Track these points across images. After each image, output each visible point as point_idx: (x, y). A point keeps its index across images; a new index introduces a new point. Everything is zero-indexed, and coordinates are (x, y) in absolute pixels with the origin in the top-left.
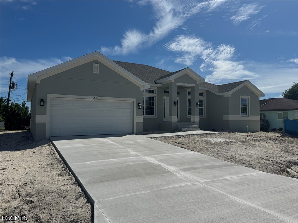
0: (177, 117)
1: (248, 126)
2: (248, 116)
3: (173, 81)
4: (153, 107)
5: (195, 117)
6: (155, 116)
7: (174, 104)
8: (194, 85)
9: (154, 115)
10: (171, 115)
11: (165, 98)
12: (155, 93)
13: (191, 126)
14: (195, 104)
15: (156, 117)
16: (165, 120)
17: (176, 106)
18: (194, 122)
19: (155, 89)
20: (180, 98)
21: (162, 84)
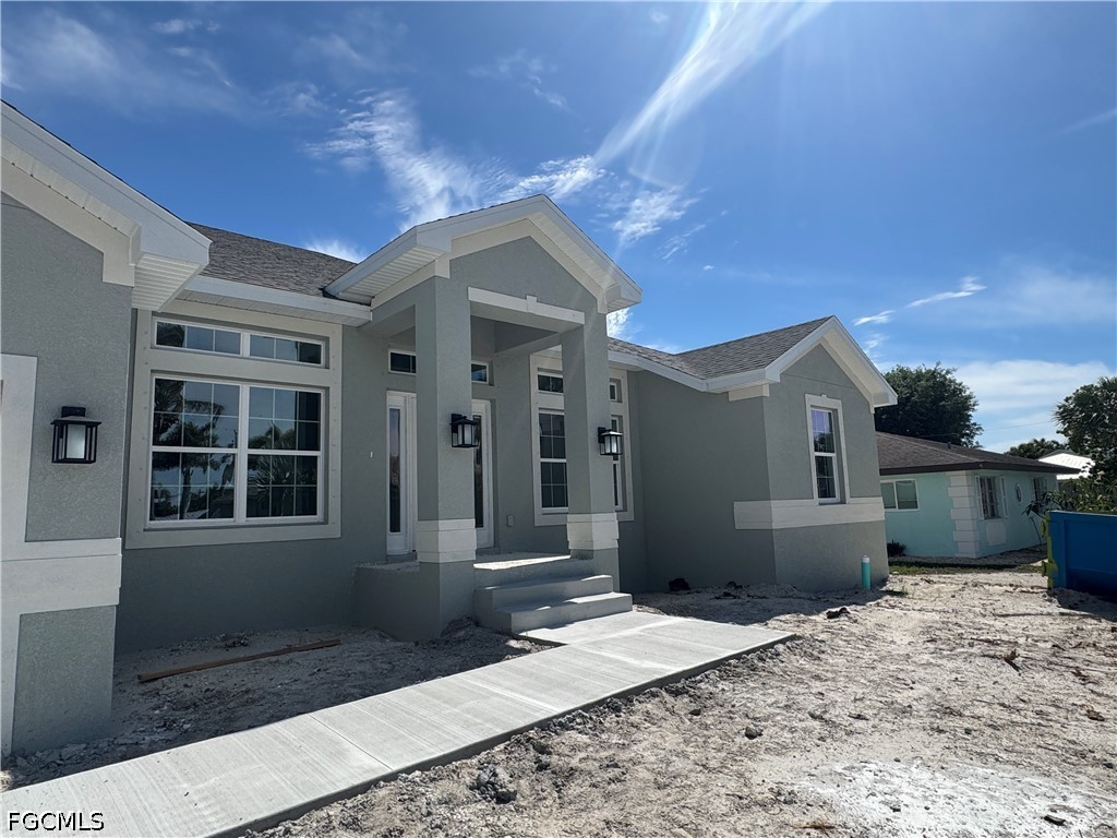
0: (479, 523)
1: (867, 560)
2: (843, 502)
3: (443, 271)
4: (316, 457)
5: (594, 517)
6: (326, 522)
7: (454, 430)
8: (578, 318)
9: (315, 514)
10: (429, 512)
11: (396, 399)
12: (327, 367)
13: (571, 586)
14: (593, 435)
15: (334, 530)
16: (396, 543)
17: (464, 445)
18: (584, 555)
19: (326, 339)
20: (493, 402)
21: (375, 304)
